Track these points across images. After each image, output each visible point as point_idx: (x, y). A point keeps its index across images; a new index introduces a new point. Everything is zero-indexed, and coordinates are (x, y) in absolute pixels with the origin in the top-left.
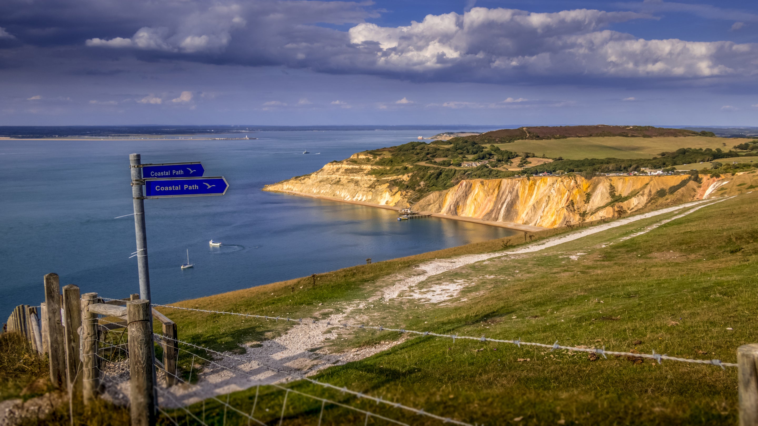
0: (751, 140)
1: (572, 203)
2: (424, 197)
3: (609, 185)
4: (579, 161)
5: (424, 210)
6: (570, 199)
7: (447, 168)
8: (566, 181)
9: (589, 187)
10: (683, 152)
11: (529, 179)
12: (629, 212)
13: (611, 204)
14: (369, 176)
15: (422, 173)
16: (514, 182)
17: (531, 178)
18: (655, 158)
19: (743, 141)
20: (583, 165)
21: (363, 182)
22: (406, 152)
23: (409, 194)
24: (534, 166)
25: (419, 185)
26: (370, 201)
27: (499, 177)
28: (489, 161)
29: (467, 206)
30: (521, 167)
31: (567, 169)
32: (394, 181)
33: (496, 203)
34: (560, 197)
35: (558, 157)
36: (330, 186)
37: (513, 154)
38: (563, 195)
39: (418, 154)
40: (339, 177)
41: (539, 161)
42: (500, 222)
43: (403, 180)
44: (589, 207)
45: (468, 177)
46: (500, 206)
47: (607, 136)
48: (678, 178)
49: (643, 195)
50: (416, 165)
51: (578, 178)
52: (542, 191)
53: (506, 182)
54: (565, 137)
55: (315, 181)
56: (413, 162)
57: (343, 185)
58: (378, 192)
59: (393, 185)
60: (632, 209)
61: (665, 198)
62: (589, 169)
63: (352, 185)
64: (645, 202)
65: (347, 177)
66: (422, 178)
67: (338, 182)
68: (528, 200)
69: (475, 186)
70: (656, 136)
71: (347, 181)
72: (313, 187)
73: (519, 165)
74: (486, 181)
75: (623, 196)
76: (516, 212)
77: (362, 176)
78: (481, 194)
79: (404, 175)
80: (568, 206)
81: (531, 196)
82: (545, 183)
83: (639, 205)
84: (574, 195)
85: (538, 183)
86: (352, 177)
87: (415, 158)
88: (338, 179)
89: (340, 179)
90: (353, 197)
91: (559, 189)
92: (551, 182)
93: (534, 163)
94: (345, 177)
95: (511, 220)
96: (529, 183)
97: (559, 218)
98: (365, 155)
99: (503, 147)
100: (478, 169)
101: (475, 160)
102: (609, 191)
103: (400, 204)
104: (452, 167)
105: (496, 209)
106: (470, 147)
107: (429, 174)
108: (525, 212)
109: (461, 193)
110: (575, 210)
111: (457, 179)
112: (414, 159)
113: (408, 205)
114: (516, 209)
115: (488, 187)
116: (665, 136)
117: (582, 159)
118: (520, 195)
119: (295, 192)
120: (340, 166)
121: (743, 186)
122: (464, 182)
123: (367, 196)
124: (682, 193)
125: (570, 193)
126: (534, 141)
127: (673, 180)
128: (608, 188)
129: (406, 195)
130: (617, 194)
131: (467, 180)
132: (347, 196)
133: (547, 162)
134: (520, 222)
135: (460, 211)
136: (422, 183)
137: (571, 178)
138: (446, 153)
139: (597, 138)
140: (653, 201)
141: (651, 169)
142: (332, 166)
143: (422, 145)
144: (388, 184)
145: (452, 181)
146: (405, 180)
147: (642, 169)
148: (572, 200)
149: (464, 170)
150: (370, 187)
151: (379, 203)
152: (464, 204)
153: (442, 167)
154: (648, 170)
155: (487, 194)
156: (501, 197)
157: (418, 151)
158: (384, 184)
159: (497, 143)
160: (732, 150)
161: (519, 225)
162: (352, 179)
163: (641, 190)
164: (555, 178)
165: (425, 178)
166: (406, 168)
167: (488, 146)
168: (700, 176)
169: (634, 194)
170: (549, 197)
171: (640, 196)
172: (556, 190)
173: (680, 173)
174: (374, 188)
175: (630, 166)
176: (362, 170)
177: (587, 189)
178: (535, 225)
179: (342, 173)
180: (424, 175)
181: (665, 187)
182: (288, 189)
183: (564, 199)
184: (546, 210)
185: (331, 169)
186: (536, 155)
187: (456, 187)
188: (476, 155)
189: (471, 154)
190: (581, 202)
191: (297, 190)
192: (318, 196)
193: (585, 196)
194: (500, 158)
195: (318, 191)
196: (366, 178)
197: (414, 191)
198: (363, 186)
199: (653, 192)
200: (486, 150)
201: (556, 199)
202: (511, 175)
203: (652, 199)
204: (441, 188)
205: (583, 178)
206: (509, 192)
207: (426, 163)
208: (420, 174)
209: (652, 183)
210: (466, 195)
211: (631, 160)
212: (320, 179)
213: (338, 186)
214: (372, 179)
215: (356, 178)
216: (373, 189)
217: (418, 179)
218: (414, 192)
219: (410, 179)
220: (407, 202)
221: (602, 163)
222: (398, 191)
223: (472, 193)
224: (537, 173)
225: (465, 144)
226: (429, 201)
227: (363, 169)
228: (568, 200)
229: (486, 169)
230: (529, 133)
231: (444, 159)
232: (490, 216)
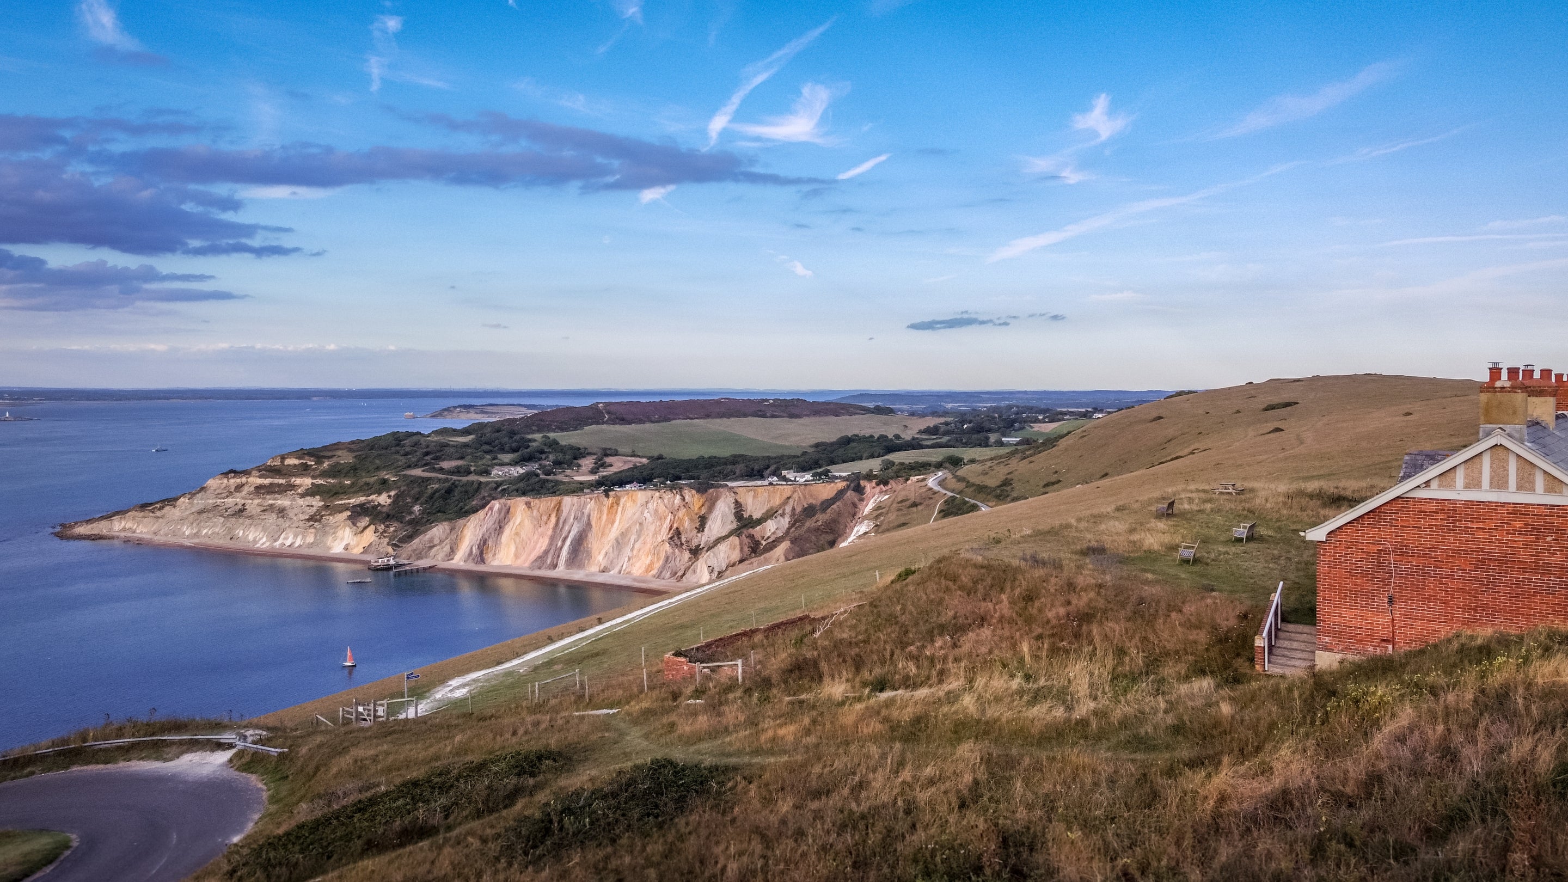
0: (942, 420)
1: (678, 533)
2: (421, 534)
3: (733, 501)
4: (690, 461)
5: (422, 558)
6: (675, 526)
7: (465, 479)
8: (668, 496)
9: (703, 505)
10: (846, 441)
11: (607, 496)
12: (764, 543)
13: (736, 532)
14: (308, 498)
15: (417, 489)
16: (582, 502)
17: (611, 493)
18: (805, 453)
19: (931, 422)
20: (696, 467)
21: (295, 511)
22: (384, 452)
23: (392, 529)
24: (617, 470)
25: (411, 513)
26: (311, 545)
27: (558, 493)
28: (540, 465)
29: (502, 546)
30: (596, 473)
31: (670, 476)
32: (361, 506)
33: (553, 539)
34: (658, 524)
35: (656, 454)
36: (222, 520)
37: (582, 451)
38: (663, 520)
39: (406, 454)
40: (243, 502)
41: (625, 462)
42: (561, 572)
43: (379, 504)
44: (704, 538)
45: (503, 496)
46: (559, 544)
47: (734, 416)
48: (833, 487)
49: (783, 515)
50: (405, 476)
51: (686, 491)
52: (630, 515)
53: (568, 501)
54: (669, 420)
55: (188, 512)
56: (398, 469)
57: (250, 517)
58: (327, 529)
59: (359, 514)
60: (768, 538)
61: (814, 519)
62: (704, 474)
63: (272, 518)
64: (787, 526)
65: (260, 501)
66: (416, 500)
67: (241, 512)
68: (607, 531)
69: (515, 511)
70: (808, 416)
71: (259, 509)
72: (183, 524)
73: (593, 469)
74: (535, 502)
75: (754, 518)
76: (587, 551)
77: (294, 499)
78: (527, 523)
79: (380, 493)
80: (671, 538)
81: (613, 522)
82: (634, 501)
83: (778, 532)
84: (681, 520)
85: (622, 501)
86: (271, 502)
87: (402, 461)
88: (240, 507)
89: (244, 505)
90: (275, 541)
91: (656, 511)
92: (644, 500)
93: (618, 465)
94: (256, 502)
95: (581, 566)
96: (608, 502)
97: (658, 560)
98: (299, 458)
99: (566, 438)
100: (521, 478)
101: (515, 463)
102: (734, 511)
103: (373, 549)
104: (472, 478)
105: (553, 548)
106: (507, 439)
107: (429, 491)
108: (603, 552)
109: (491, 523)
110: (682, 544)
111: (484, 498)
112: (400, 464)
113: (390, 549)
114: (588, 547)
115: (538, 511)
116: (821, 416)
117: (694, 458)
118: (593, 523)
119: (140, 536)
120: (244, 480)
121: (903, 504)
122: (496, 505)
123: (304, 537)
124: (837, 510)
125: (675, 516)
126: (618, 427)
127: (826, 491)
128: (733, 506)
129: (385, 531)
130: (746, 515)
131: (502, 501)
132: (261, 539)
133: (639, 462)
134: (594, 569)
135: (488, 557)
136: (417, 508)
137: (675, 492)
138: (461, 451)
139: (718, 420)
140: (797, 524)
141: (798, 472)
142: (225, 481)
143: (415, 438)
144: (349, 513)
145: (474, 503)
146: (383, 503)
147: (784, 473)
148: (677, 528)
149: (496, 482)
150: (312, 519)
151: (329, 548)
152: (497, 544)
153: (455, 478)
154: (791, 475)
155: (539, 523)
156: (562, 528)
157: (408, 449)
158: (341, 512)
159: (554, 431)
160: (916, 436)
161: (593, 574)
162: (271, 505)
163: (780, 508)
164: (649, 493)
165: (423, 499)
166: (384, 482)
167: (538, 436)
168: (862, 483)
169: (770, 514)
170: (641, 524)
171: (779, 518)
172: (652, 512)
173: (836, 478)
174: (319, 521)
175: (768, 467)
176: (292, 487)
177: (700, 508)
178: (620, 572)
179: (249, 493)
180: (420, 494)
181: (814, 502)
182: (124, 530)
183: (665, 526)
184: (637, 546)
185: (224, 485)
186: (621, 450)
187: (481, 513)
188: (516, 454)
189: (508, 452)
190: (691, 531)
191: (145, 530)
192: (196, 541)
193: (698, 521)
194: (559, 458)
195: (195, 531)
196: (301, 502)
197: (402, 522)
198: (295, 518)
199: (798, 509)
200: (534, 444)
201: (652, 528)
202: (579, 489)
203: (796, 522)
204: (452, 516)
205: (694, 492)
206: (576, 518)
207: (423, 471)
208: (413, 492)
209: (795, 495)
210: (500, 528)
211: (769, 458)
212: (201, 507)
213: (241, 520)
214: (314, 503)
215: (279, 502)
216: (317, 524)
217: (409, 500)
218: (401, 525)
219: (393, 502)
220: (388, 544)
221: (725, 464)
222: (369, 525)
223: (511, 523)
224: (621, 484)
225: (497, 434)
226: (431, 540)
227: (294, 486)
228: (670, 529)
229: (534, 480)
230: (608, 413)
231: (460, 463)
232: (544, 563)
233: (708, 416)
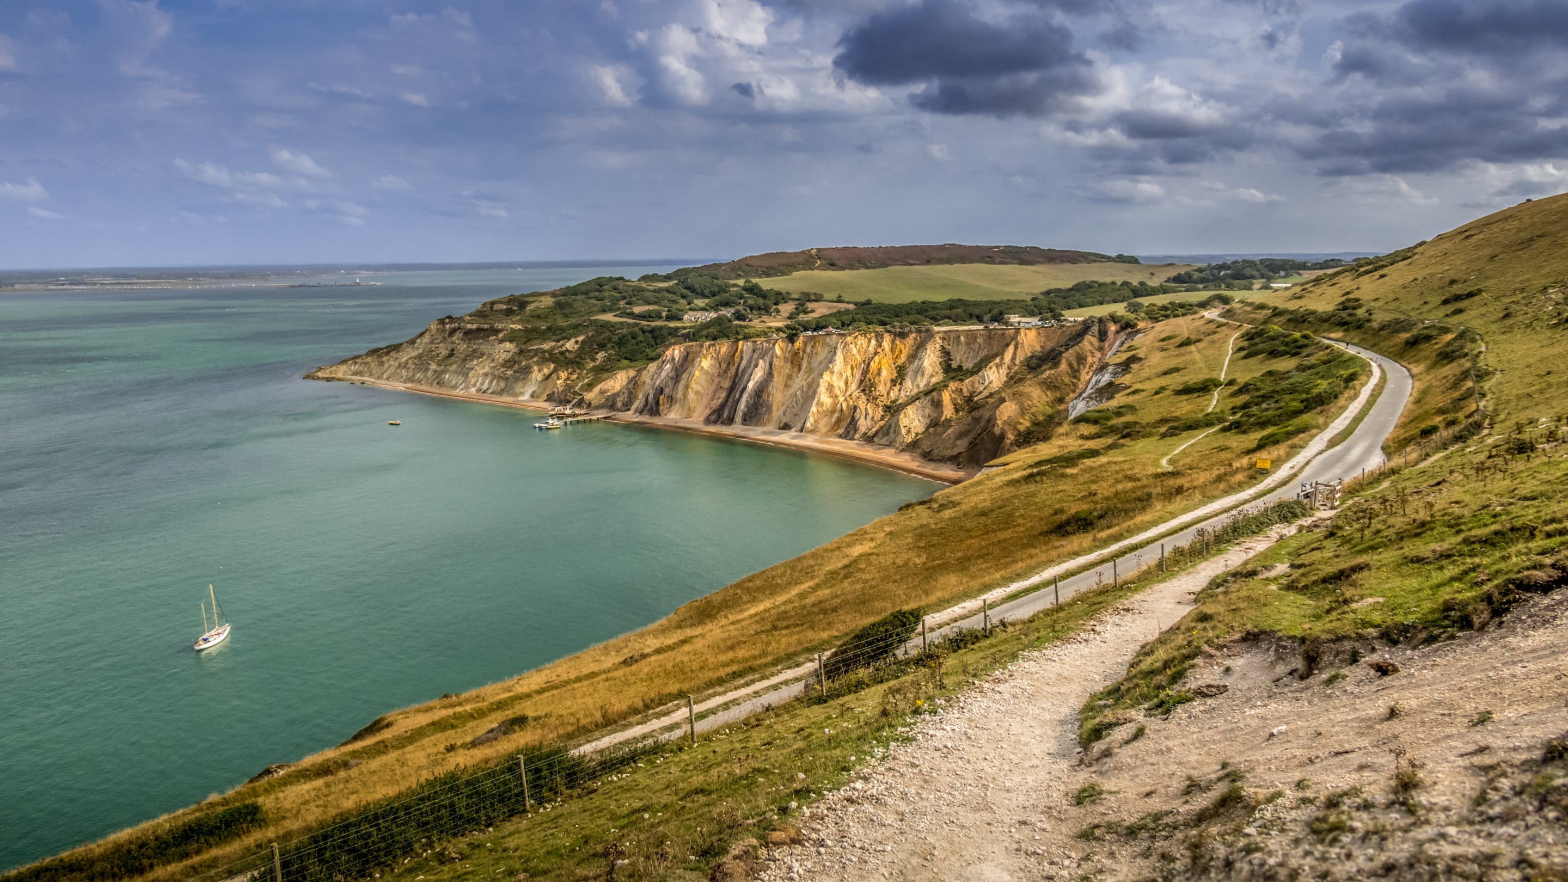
1: (870, 385)
2: (601, 382)
3: (942, 349)
4: (901, 306)
7: (653, 324)
8: (862, 340)
9: (903, 352)
10: (1083, 288)
11: (792, 341)
12: (974, 399)
13: (941, 385)
14: (507, 343)
15: (606, 335)
16: (765, 348)
18: (1033, 299)
20: (907, 312)
21: (493, 356)
22: (585, 297)
23: (575, 377)
24: (818, 315)
25: (595, 360)
26: (502, 392)
28: (735, 310)
29: (679, 397)
31: (872, 321)
32: (550, 351)
33: (730, 390)
34: (848, 374)
35: (863, 300)
36: (433, 364)
37: (782, 296)
38: (855, 369)
39: (603, 299)
41: (829, 308)
42: (737, 426)
43: (567, 350)
44: (901, 393)
45: (688, 341)
46: (737, 397)
47: (956, 263)
48: (1065, 332)
49: (999, 365)
50: (596, 321)
51: (883, 337)
52: (816, 364)
53: (749, 346)
55: (407, 357)
56: (591, 315)
58: (518, 375)
59: (547, 360)
60: (980, 393)
61: (1040, 370)
63: (473, 363)
65: (467, 346)
66: (602, 346)
68: (791, 382)
69: (694, 358)
71: (464, 355)
72: (401, 369)
73: (790, 315)
74: (714, 348)
75: (965, 368)
76: (767, 405)
77: (494, 344)
79: (569, 339)
81: (797, 373)
82: (821, 347)
84: (875, 371)
85: (808, 347)
86: (474, 347)
87: (597, 305)
88: (449, 352)
89: (453, 350)
90: (473, 386)
91: (846, 358)
92: (833, 346)
94: (463, 347)
95: (756, 424)
96: (792, 348)
100: (713, 323)
101: (709, 308)
102: (942, 360)
103: (556, 396)
104: (662, 323)
105: (729, 402)
106: (707, 284)
107: (617, 337)
108: (784, 407)
109: (668, 371)
110: (874, 399)
111: (668, 343)
112: (594, 308)
114: (768, 401)
115: (718, 357)
117: (906, 303)
118: (775, 372)
119: (367, 379)
120: (456, 325)
122: (675, 350)
123: (498, 383)
125: (868, 365)
127: (1056, 336)
128: (939, 354)
129: (567, 378)
130: (954, 365)
131: (686, 345)
132: (461, 384)
133: (843, 308)
134: (773, 425)
135: (666, 406)
136: (601, 355)
137: (871, 337)
138: (658, 296)
139: (940, 266)
141: (1023, 317)
142: (441, 326)
144: (536, 359)
146: (570, 349)
147: (1007, 317)
149: (685, 327)
150: (505, 364)
151: (518, 395)
152: (673, 396)
153: (644, 322)
154: (1014, 319)
155: (717, 371)
156: (741, 377)
157: (606, 294)
160: (1163, 283)
162: (474, 350)
163: (997, 357)
165: (609, 346)
166: (575, 327)
167: (741, 281)
169: (984, 363)
171: (995, 369)
172: (841, 360)
174: (512, 367)
175: (988, 312)
176: (495, 332)
177: (899, 356)
178: (801, 430)
180: (608, 339)
181: (1040, 350)
182: (356, 373)
183: (856, 377)
185: (440, 331)
186: (825, 296)
187: (660, 360)
188: (712, 299)
189: (705, 298)
193: (895, 371)
194: (758, 303)
195: (410, 375)
196: (500, 347)
197: (585, 369)
198: (492, 363)
199: (1020, 359)
200: (735, 289)
203: (1016, 373)
204: (637, 362)
205: (892, 336)
207: (615, 316)
208: (600, 338)
209: (1017, 342)
210: (677, 376)
211: (993, 302)
212: (418, 352)
214: (511, 349)
215: (481, 347)
216: (509, 369)
217: (595, 346)
218: (584, 372)
219: (579, 348)
220: (570, 392)
221: (940, 309)
222: (553, 372)
223: (688, 371)
224: (815, 329)
225: (700, 279)
227: (497, 330)
228: (862, 380)
229: (726, 325)
230: (821, 259)
231: (651, 308)
232: (720, 416)
233: (928, 262)
